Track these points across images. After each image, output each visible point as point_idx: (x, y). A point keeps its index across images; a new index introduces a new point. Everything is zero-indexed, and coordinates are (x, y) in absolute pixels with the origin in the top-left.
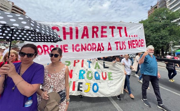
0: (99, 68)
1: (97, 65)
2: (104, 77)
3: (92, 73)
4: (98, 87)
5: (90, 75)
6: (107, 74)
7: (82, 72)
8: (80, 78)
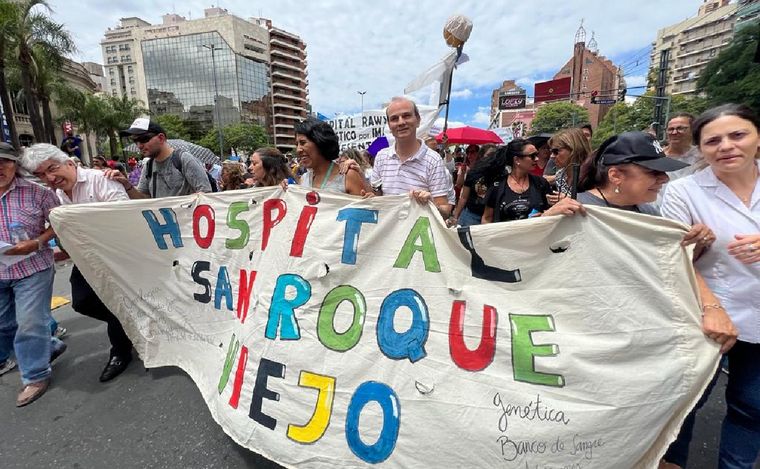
0: (434, 266)
1: (419, 242)
2: (472, 342)
3: (360, 301)
4: (397, 422)
5: (343, 319)
6: (504, 324)
7: (290, 293)
8: (269, 334)
